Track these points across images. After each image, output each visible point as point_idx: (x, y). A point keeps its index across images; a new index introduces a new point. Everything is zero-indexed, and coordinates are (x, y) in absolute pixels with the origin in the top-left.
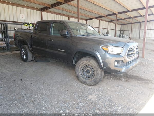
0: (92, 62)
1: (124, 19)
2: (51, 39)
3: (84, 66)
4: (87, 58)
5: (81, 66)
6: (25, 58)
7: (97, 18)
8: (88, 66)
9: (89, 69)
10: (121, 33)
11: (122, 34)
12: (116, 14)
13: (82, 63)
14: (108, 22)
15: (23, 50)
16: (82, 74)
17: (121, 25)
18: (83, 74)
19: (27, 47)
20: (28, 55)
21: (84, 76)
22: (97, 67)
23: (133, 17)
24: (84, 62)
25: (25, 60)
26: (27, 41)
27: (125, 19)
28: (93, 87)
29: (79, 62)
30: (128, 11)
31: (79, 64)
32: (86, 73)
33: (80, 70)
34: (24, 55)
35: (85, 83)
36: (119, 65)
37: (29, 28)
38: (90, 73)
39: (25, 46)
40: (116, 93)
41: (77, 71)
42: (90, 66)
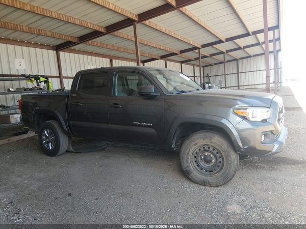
0: (217, 140)
1: (209, 56)
2: (117, 104)
3: (197, 150)
4: (205, 134)
5: (192, 150)
6: (51, 148)
7: (162, 57)
8: (206, 148)
9: (209, 154)
10: (205, 81)
11: (208, 83)
12: (199, 48)
13: (195, 144)
14: (182, 62)
15: (46, 132)
16: (196, 165)
17: (203, 67)
18: (198, 166)
19: (56, 125)
20: (61, 141)
21: (199, 170)
22: (227, 148)
23: (225, 52)
24: (198, 141)
25: (53, 153)
26: (56, 112)
27: (212, 55)
28: (222, 188)
29: (187, 142)
30: (220, 42)
31: (189, 147)
32: (202, 164)
33: (190, 157)
34: (48, 143)
35: (204, 183)
36: (267, 140)
37: (38, 85)
38: (213, 161)
39: (50, 123)
40: (270, 193)
41: (185, 162)
42: (211, 149)
